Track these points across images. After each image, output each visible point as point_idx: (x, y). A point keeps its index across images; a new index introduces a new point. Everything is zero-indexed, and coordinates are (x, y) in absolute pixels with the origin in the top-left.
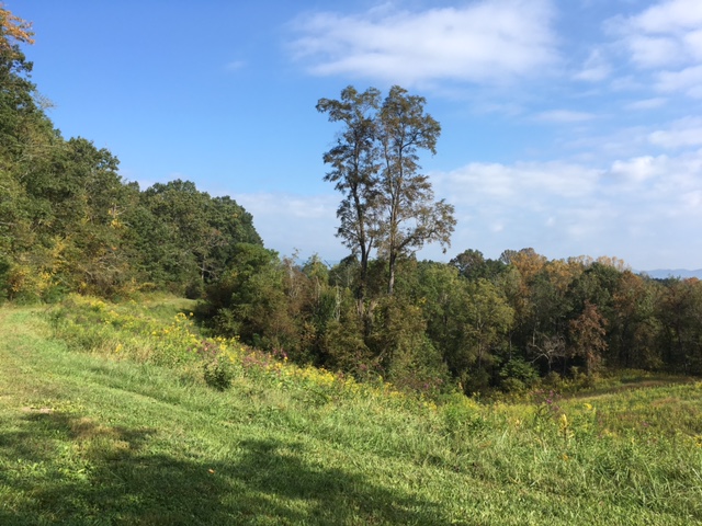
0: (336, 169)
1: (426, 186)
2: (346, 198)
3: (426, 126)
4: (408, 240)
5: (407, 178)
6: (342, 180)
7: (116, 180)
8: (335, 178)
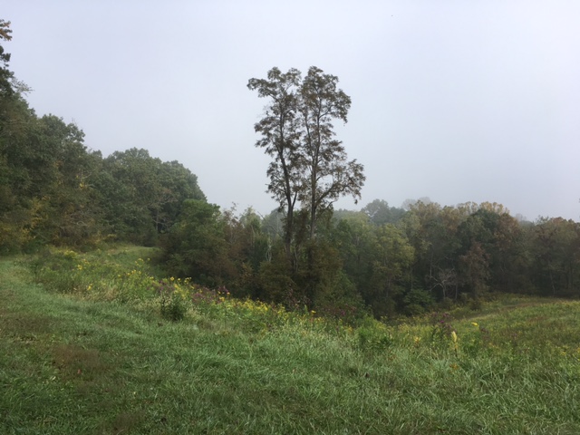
0: (266, 137)
1: (340, 149)
2: (274, 161)
3: (339, 99)
4: (325, 194)
5: (324, 143)
6: (271, 145)
7: (83, 150)
8: (264, 144)
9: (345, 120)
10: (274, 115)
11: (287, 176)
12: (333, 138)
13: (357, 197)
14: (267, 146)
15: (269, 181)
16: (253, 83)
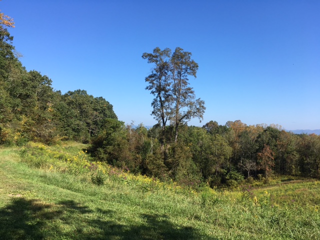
0: (151, 85)
1: (192, 92)
2: (155, 98)
3: (192, 65)
4: (184, 117)
5: (183, 89)
6: (154, 89)
7: (51, 89)
8: (150, 89)
9: (195, 76)
10: (156, 73)
11: (162, 105)
12: (188, 86)
13: (201, 119)
15: (152, 109)
16: (145, 56)
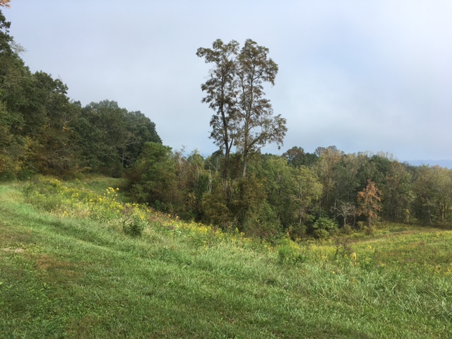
0: (210, 94)
1: (268, 106)
2: (216, 113)
3: (269, 66)
5: (255, 100)
6: (214, 101)
7: (66, 100)
8: (209, 101)
9: (273, 83)
10: (216, 77)
11: (225, 125)
12: (263, 97)
13: (280, 144)
14: (211, 102)
15: (211, 129)
16: (201, 52)
